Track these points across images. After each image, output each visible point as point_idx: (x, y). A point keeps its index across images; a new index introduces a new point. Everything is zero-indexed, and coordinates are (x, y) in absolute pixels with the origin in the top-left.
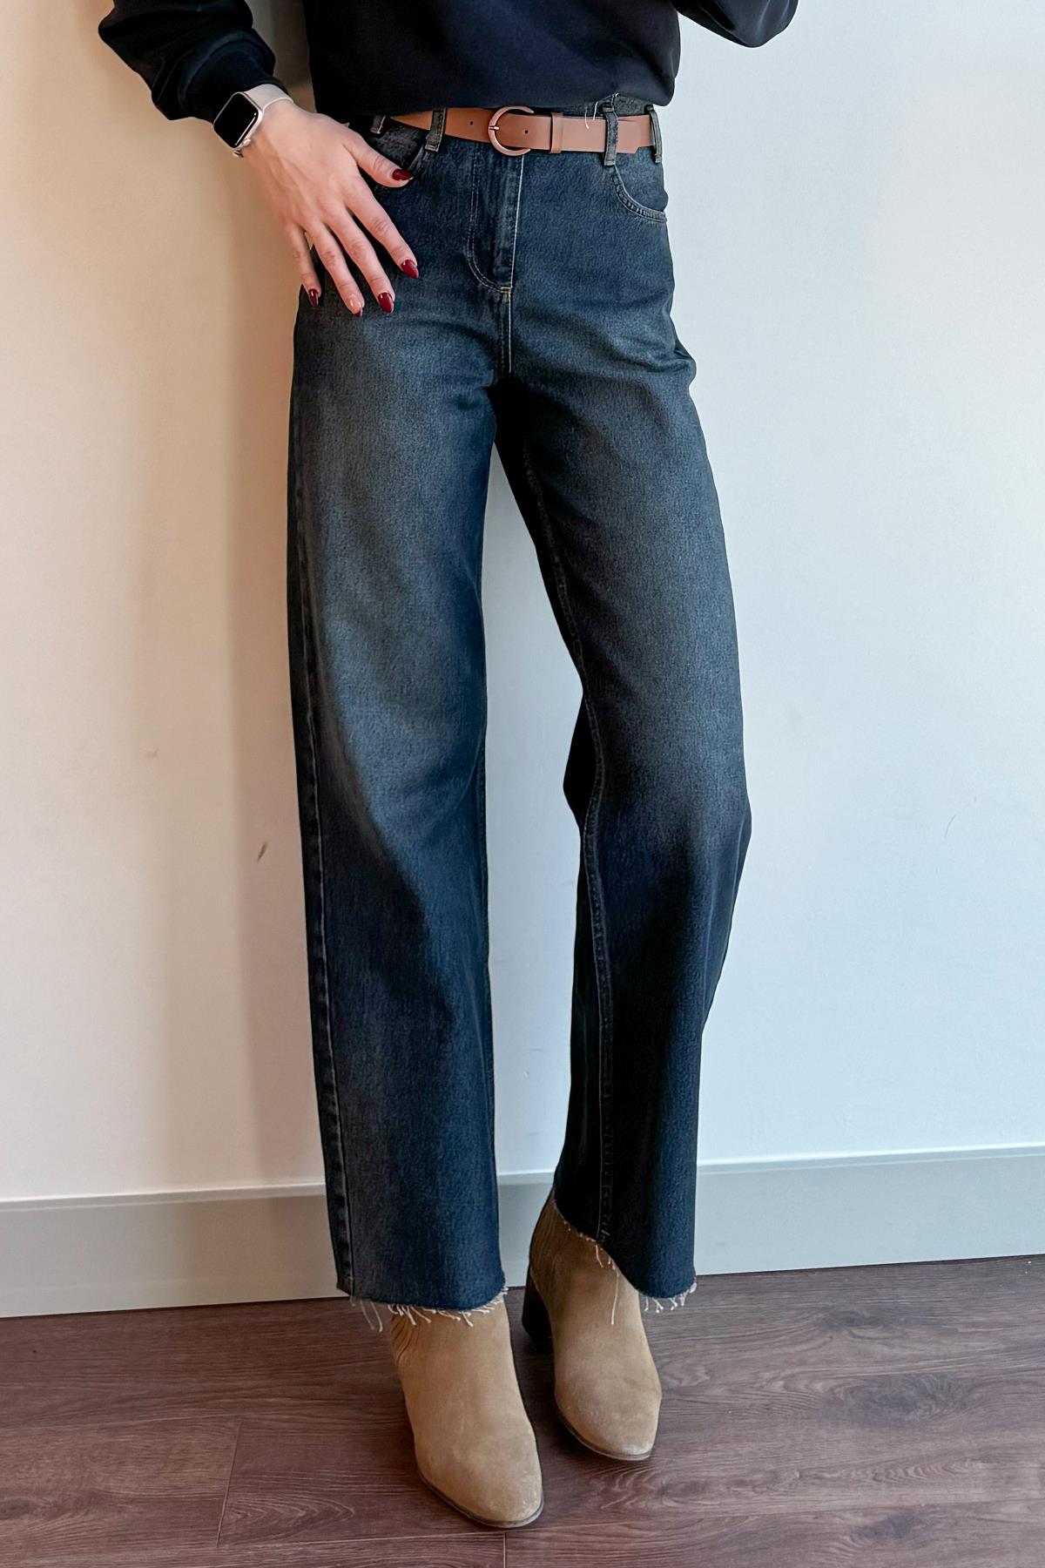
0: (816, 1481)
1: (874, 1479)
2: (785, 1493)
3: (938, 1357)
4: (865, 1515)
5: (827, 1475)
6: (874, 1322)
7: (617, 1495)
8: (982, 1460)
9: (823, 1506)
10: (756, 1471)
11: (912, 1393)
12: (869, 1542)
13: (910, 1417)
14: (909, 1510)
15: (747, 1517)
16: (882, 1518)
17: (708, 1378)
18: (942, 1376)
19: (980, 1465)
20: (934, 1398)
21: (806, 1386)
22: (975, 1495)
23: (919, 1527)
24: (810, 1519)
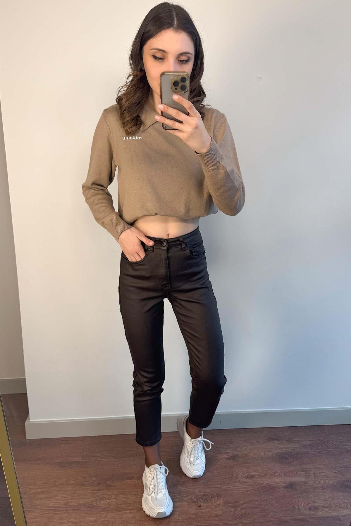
0: (274, 476)
1: (284, 475)
2: (269, 478)
3: (290, 448)
4: (284, 483)
5: (275, 474)
6: (277, 440)
7: (239, 478)
8: (303, 471)
9: (276, 481)
10: (262, 473)
11: (287, 456)
12: (286, 489)
13: (288, 461)
14: (292, 482)
15: (263, 483)
16: (288, 484)
17: (249, 451)
18: (291, 452)
19: (303, 473)
20: (291, 457)
21: (268, 454)
22: (303, 479)
23: (294, 486)
24: (274, 484)
